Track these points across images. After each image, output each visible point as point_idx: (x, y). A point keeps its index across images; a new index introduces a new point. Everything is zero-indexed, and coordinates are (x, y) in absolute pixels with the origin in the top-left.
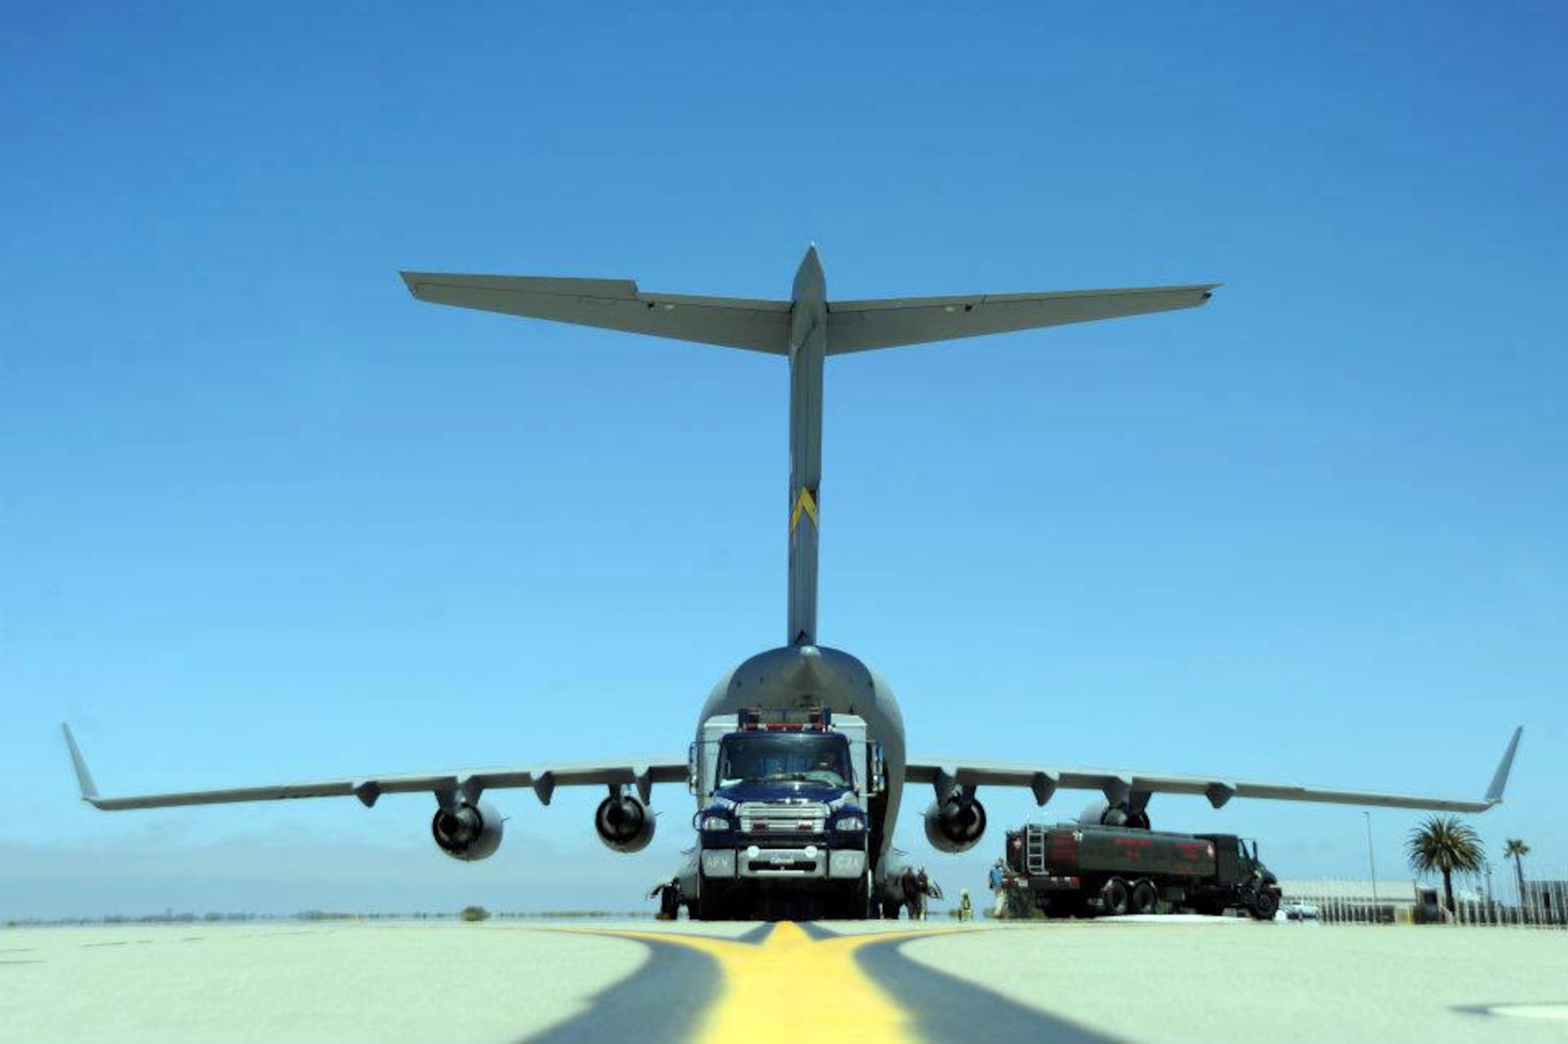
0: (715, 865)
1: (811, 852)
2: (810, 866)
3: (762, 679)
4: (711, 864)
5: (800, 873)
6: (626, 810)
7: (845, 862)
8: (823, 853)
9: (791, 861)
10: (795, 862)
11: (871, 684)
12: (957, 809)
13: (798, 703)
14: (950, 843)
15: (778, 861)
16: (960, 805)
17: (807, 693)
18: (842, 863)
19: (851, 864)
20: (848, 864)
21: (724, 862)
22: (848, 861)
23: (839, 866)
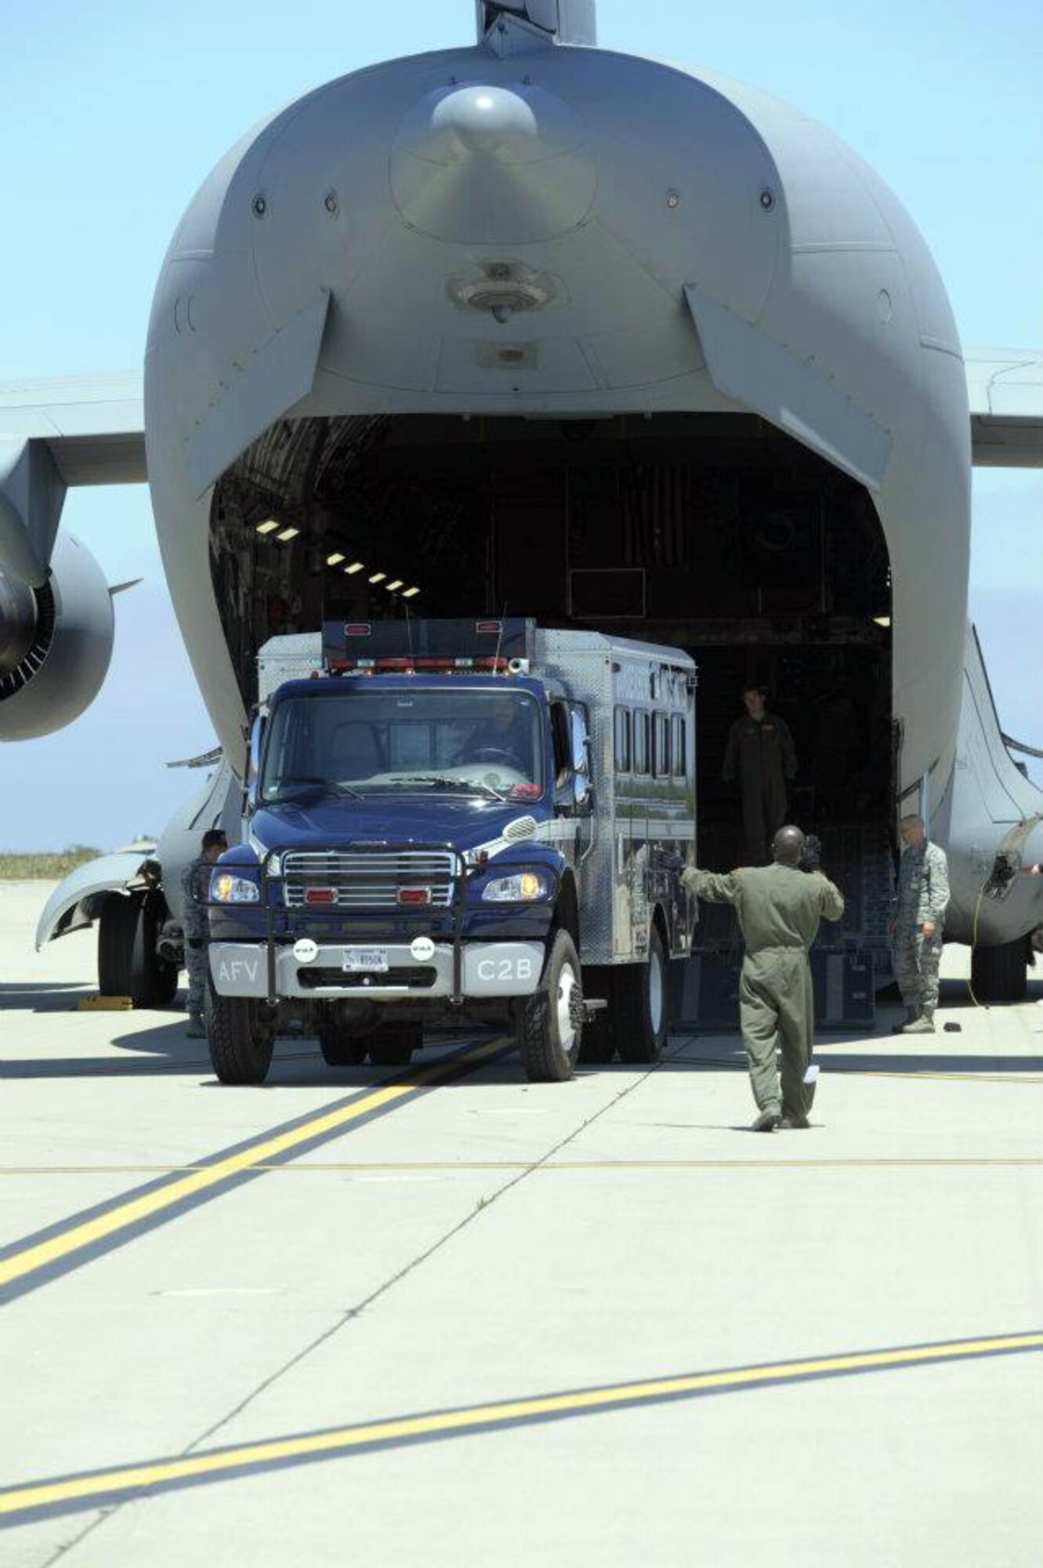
0: (234, 979)
2: (424, 975)
3: (330, 202)
4: (226, 974)
5: (402, 990)
7: (497, 970)
8: (447, 950)
9: (383, 967)
10: (391, 969)
11: (770, 198)
13: (467, 293)
15: (356, 966)
17: (496, 256)
18: (487, 970)
19: (513, 972)
20: (506, 971)
21: (248, 969)
22: (506, 966)
23: (482, 976)
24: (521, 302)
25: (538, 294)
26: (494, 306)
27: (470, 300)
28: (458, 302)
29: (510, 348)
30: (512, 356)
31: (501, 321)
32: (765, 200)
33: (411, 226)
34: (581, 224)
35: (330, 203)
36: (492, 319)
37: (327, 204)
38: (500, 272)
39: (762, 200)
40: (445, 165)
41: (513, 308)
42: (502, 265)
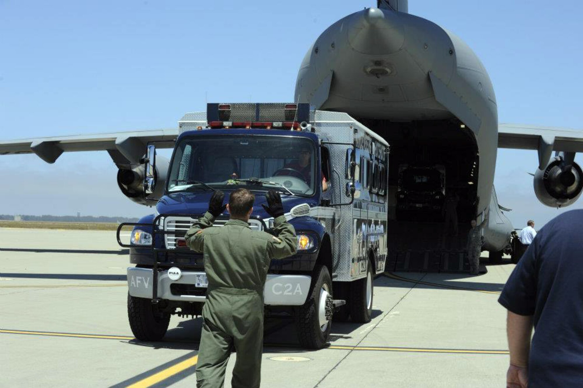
7: (284, 289)
12: (560, 171)
13: (369, 69)
14: (554, 200)
16: (562, 168)
17: (377, 58)
18: (278, 289)
19: (293, 290)
20: (288, 290)
22: (289, 287)
23: (274, 292)
24: (384, 73)
25: (388, 70)
26: (375, 73)
27: (370, 71)
28: (366, 72)
29: (381, 87)
30: (382, 90)
31: (378, 77)
32: (451, 52)
33: (353, 49)
34: (400, 50)
35: (333, 46)
36: (376, 78)
37: (332, 46)
38: (378, 63)
39: (450, 52)
40: (361, 29)
41: (381, 74)
42: (378, 61)
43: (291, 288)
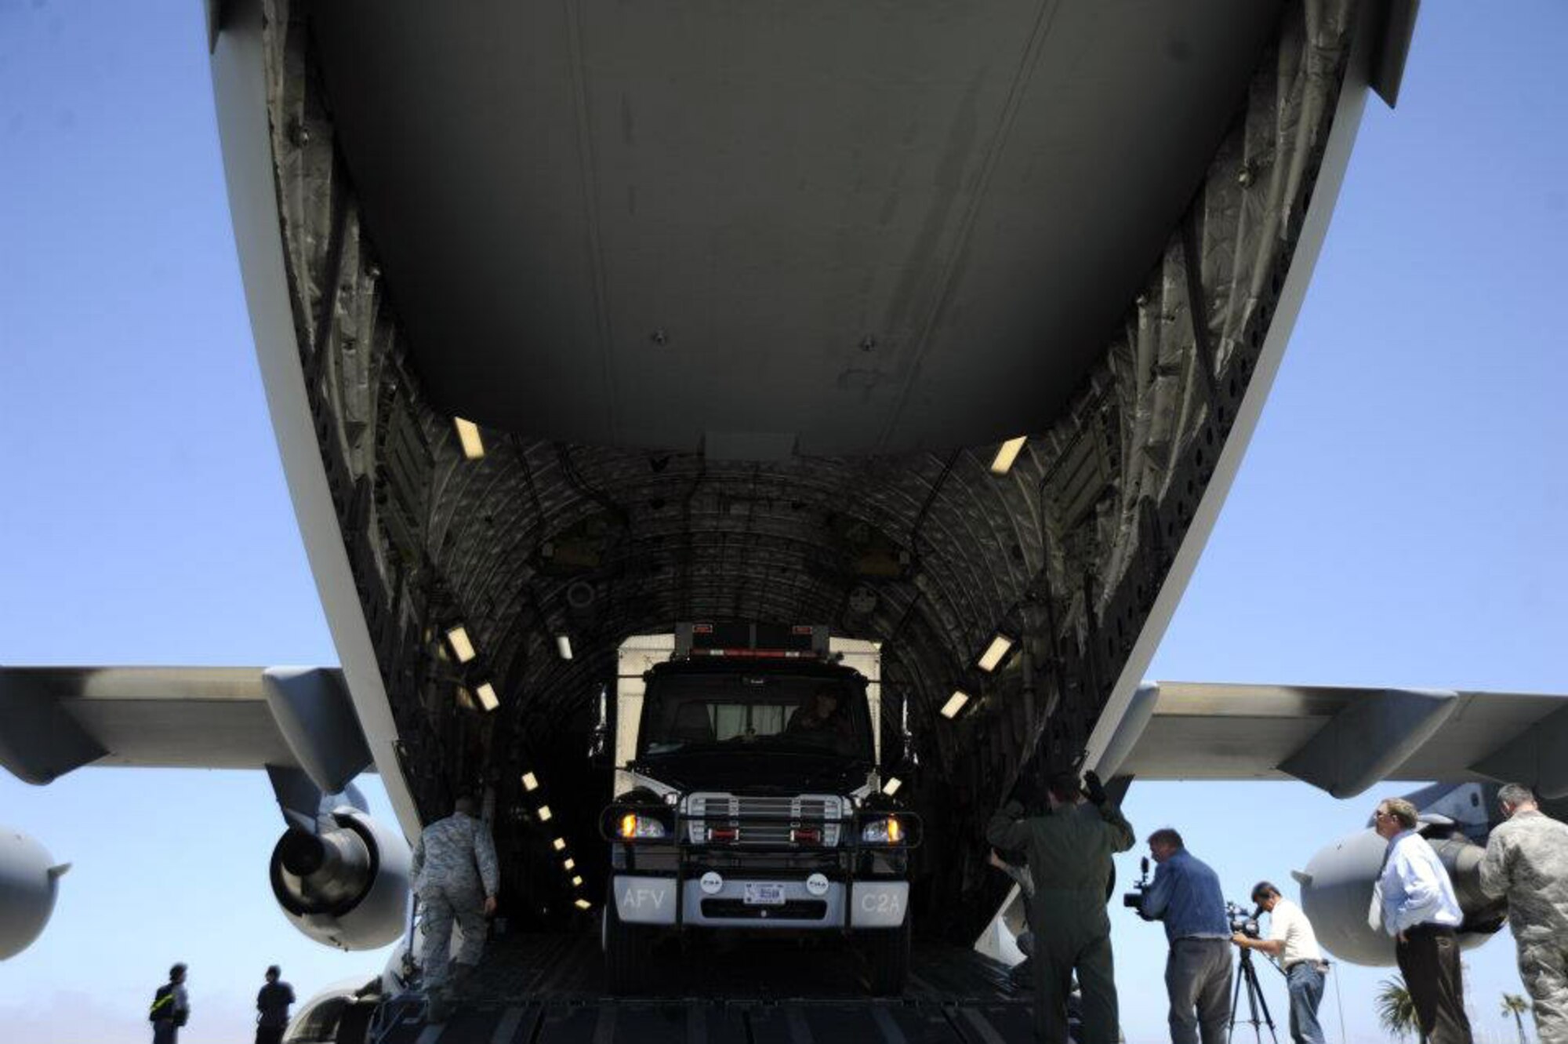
0: (639, 905)
1: (818, 885)
2: (816, 908)
6: (332, 846)
8: (838, 887)
21: (654, 896)
22: (883, 899)
43: (886, 901)
